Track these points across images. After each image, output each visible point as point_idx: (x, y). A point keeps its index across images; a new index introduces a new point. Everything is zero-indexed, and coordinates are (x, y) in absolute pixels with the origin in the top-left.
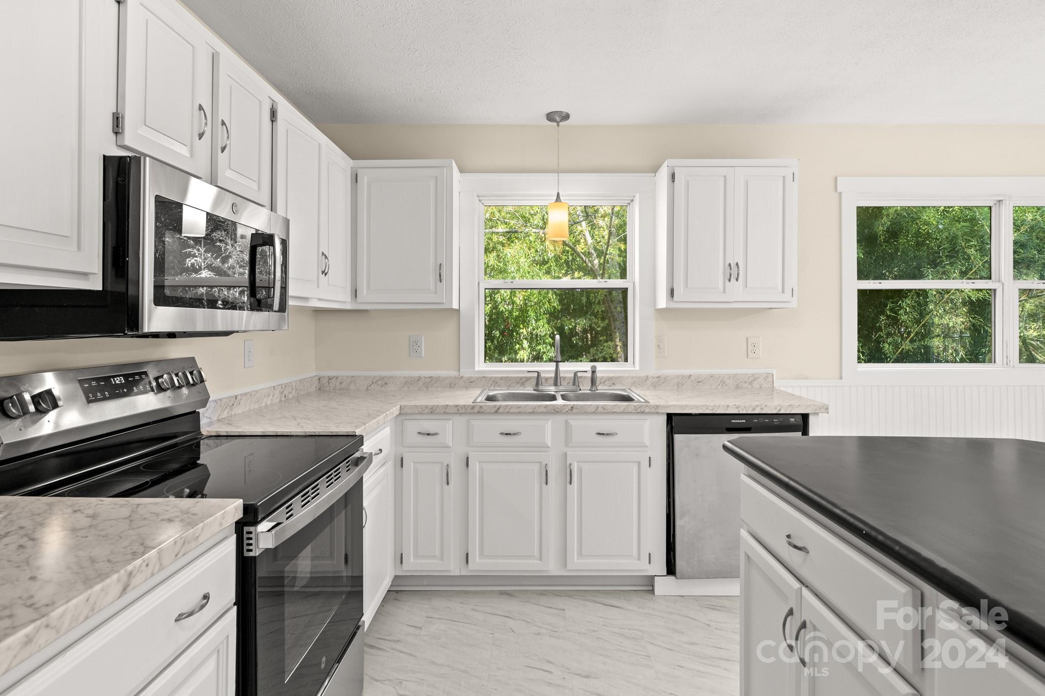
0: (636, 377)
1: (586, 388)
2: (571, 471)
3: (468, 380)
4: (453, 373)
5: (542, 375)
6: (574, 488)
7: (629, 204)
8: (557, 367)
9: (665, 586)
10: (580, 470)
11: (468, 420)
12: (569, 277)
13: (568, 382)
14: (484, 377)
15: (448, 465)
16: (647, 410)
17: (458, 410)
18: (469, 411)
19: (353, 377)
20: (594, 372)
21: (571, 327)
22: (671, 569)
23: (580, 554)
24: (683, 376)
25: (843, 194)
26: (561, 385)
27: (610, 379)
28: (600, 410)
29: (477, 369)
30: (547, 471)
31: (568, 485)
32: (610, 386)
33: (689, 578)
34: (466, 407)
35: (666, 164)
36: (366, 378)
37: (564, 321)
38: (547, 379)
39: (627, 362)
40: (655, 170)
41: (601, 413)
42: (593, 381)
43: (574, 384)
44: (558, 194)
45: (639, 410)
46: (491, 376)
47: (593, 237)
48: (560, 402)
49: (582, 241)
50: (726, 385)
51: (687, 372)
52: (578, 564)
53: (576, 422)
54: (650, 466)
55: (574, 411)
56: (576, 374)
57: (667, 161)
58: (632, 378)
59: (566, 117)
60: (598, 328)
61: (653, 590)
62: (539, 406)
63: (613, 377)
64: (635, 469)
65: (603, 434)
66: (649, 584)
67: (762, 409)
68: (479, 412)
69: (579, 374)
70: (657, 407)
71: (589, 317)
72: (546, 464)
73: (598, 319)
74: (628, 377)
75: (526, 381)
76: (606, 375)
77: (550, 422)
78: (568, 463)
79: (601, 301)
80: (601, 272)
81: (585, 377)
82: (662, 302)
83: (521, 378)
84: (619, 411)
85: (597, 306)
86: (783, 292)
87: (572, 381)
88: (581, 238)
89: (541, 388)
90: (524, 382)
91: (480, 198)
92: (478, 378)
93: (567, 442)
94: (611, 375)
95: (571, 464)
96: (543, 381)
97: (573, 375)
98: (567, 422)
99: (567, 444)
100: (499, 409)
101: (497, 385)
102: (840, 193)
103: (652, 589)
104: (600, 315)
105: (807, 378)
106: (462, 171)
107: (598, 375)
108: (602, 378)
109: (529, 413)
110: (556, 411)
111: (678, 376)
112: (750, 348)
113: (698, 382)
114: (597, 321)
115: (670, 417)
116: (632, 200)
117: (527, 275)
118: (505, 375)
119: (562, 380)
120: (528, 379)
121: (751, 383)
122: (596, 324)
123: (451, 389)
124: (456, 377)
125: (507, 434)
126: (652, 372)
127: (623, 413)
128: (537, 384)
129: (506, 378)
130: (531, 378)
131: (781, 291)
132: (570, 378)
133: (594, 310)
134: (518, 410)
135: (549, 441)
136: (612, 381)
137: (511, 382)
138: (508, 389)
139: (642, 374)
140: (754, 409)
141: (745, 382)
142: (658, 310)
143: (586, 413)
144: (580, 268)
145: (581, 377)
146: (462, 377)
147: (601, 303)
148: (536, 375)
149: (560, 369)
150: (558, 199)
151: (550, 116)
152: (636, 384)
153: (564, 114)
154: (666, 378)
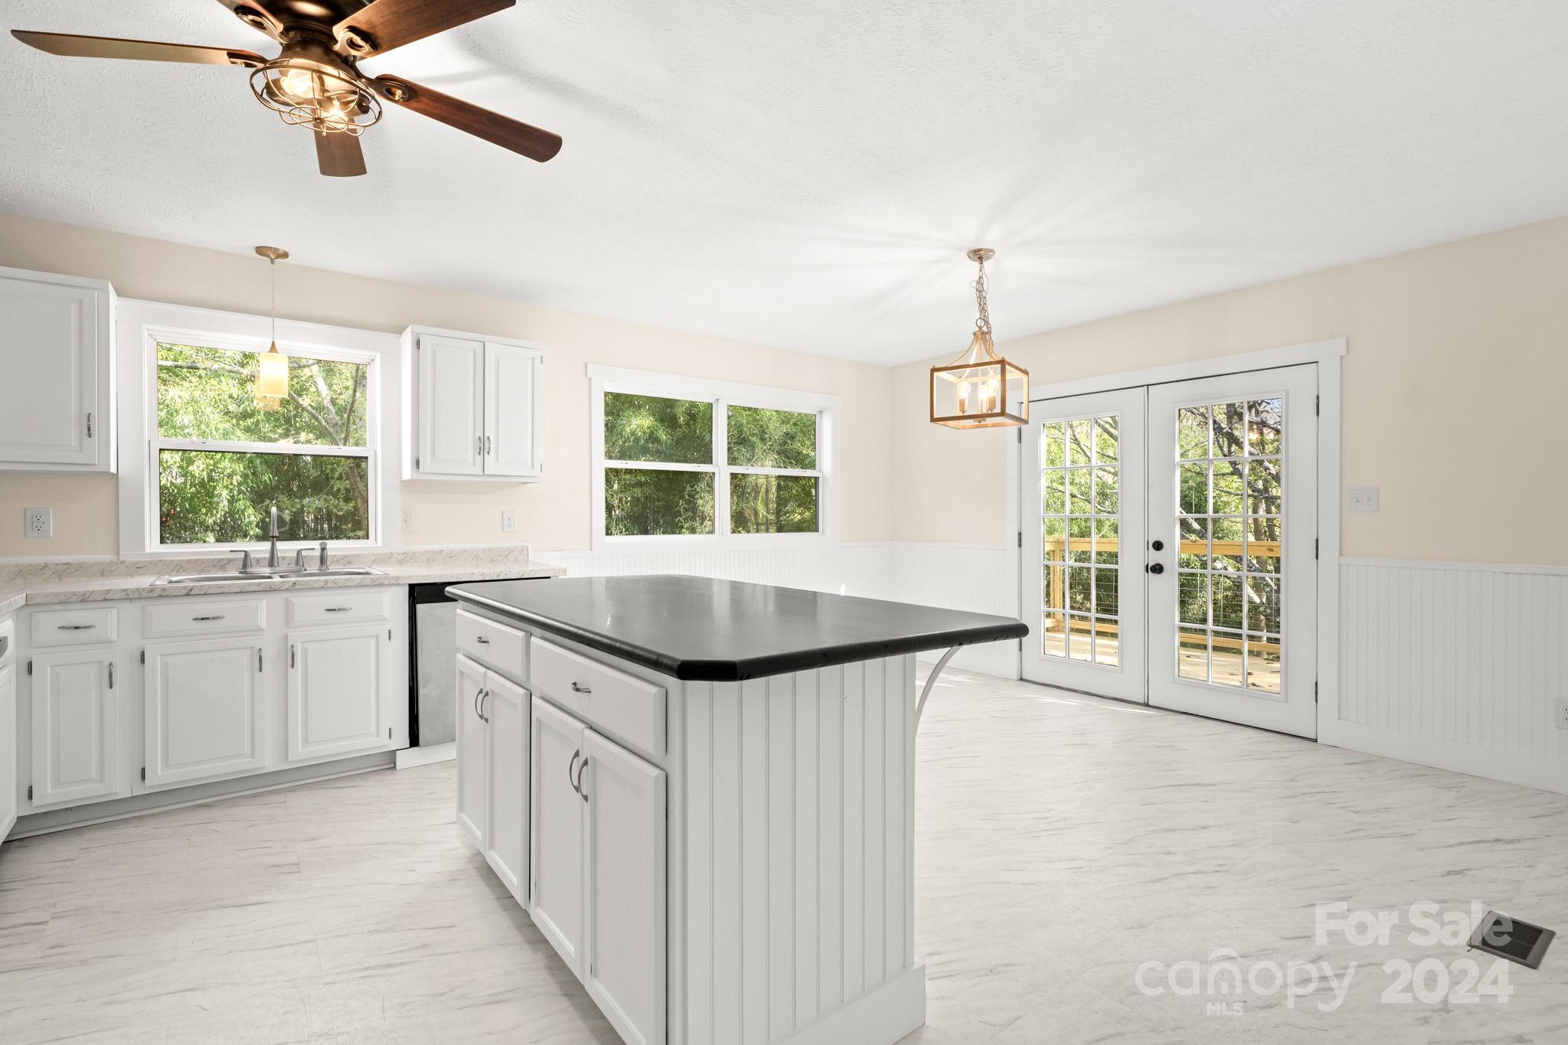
0: (378, 554)
1: (314, 568)
2: (293, 654)
3: (133, 565)
4: (107, 557)
5: (252, 556)
6: (297, 674)
7: (369, 363)
8: (273, 545)
9: (409, 758)
10: (305, 652)
11: (144, 607)
12: (291, 440)
13: (289, 562)
14: (161, 561)
15: (111, 664)
16: (386, 582)
17: (128, 594)
18: (144, 595)
20: (323, 549)
21: (294, 510)
22: (414, 741)
23: (306, 741)
24: (434, 552)
25: (592, 380)
26: (278, 565)
27: (345, 557)
28: (329, 585)
29: (147, 551)
30: (260, 657)
31: (290, 669)
33: (433, 745)
34: (141, 591)
35: (409, 329)
37: (283, 502)
38: (258, 560)
39: (368, 538)
40: (400, 331)
41: (331, 588)
42: (323, 560)
43: (297, 564)
44: (273, 343)
45: (377, 583)
46: (172, 559)
47: (330, 386)
48: (277, 579)
49: (313, 389)
50: (481, 559)
51: (437, 547)
52: (302, 753)
53: (299, 600)
54: (390, 638)
55: (297, 587)
56: (299, 552)
57: (410, 327)
58: (373, 555)
59: (285, 255)
60: (339, 511)
61: (395, 767)
62: (249, 584)
63: (349, 555)
64: (373, 643)
65: (334, 610)
66: (389, 761)
67: (506, 575)
68: (160, 596)
69: (304, 553)
70: (398, 578)
71: (325, 496)
72: (260, 649)
73: (338, 499)
74: (368, 554)
75: (228, 563)
76: (339, 553)
77: (264, 603)
78: (290, 645)
79: (344, 475)
80: (343, 436)
81: (312, 557)
82: (407, 473)
83: (220, 561)
84: (353, 585)
85: (338, 482)
86: (533, 467)
87: (294, 562)
88: (310, 386)
89: (248, 570)
90: (224, 565)
91: (151, 332)
92: (150, 562)
93: (288, 621)
94: (345, 553)
95: (293, 646)
96: (254, 563)
97: (295, 555)
98: (287, 600)
99: (287, 624)
100: (191, 590)
101: (182, 570)
102: (590, 379)
103: (393, 765)
104: (343, 494)
105: (560, 550)
106: (119, 294)
107: (329, 553)
108: (334, 556)
109: (236, 593)
110: (273, 590)
111: (428, 552)
112: (506, 522)
113: (452, 556)
114: (337, 502)
115: (412, 587)
116: (373, 360)
117: (214, 432)
118: (195, 558)
119: (280, 560)
120: (229, 561)
121: (506, 556)
122: (336, 507)
123: (104, 578)
124: (112, 562)
125: (203, 619)
126: (398, 547)
127: (357, 586)
128: (245, 566)
129: (197, 560)
130: (235, 559)
131: (530, 466)
132: (292, 558)
133: (332, 488)
134: (219, 591)
135: (263, 622)
136: (348, 559)
137: (204, 566)
138: (199, 574)
139: (386, 551)
140: (498, 575)
141: (500, 556)
142: (404, 482)
143: (312, 589)
144: (309, 428)
145: (306, 557)
146: (122, 562)
147: (344, 478)
148: (242, 555)
149: (278, 548)
150: (273, 349)
151: (260, 250)
152: (376, 559)
153: (281, 252)
154: (414, 554)
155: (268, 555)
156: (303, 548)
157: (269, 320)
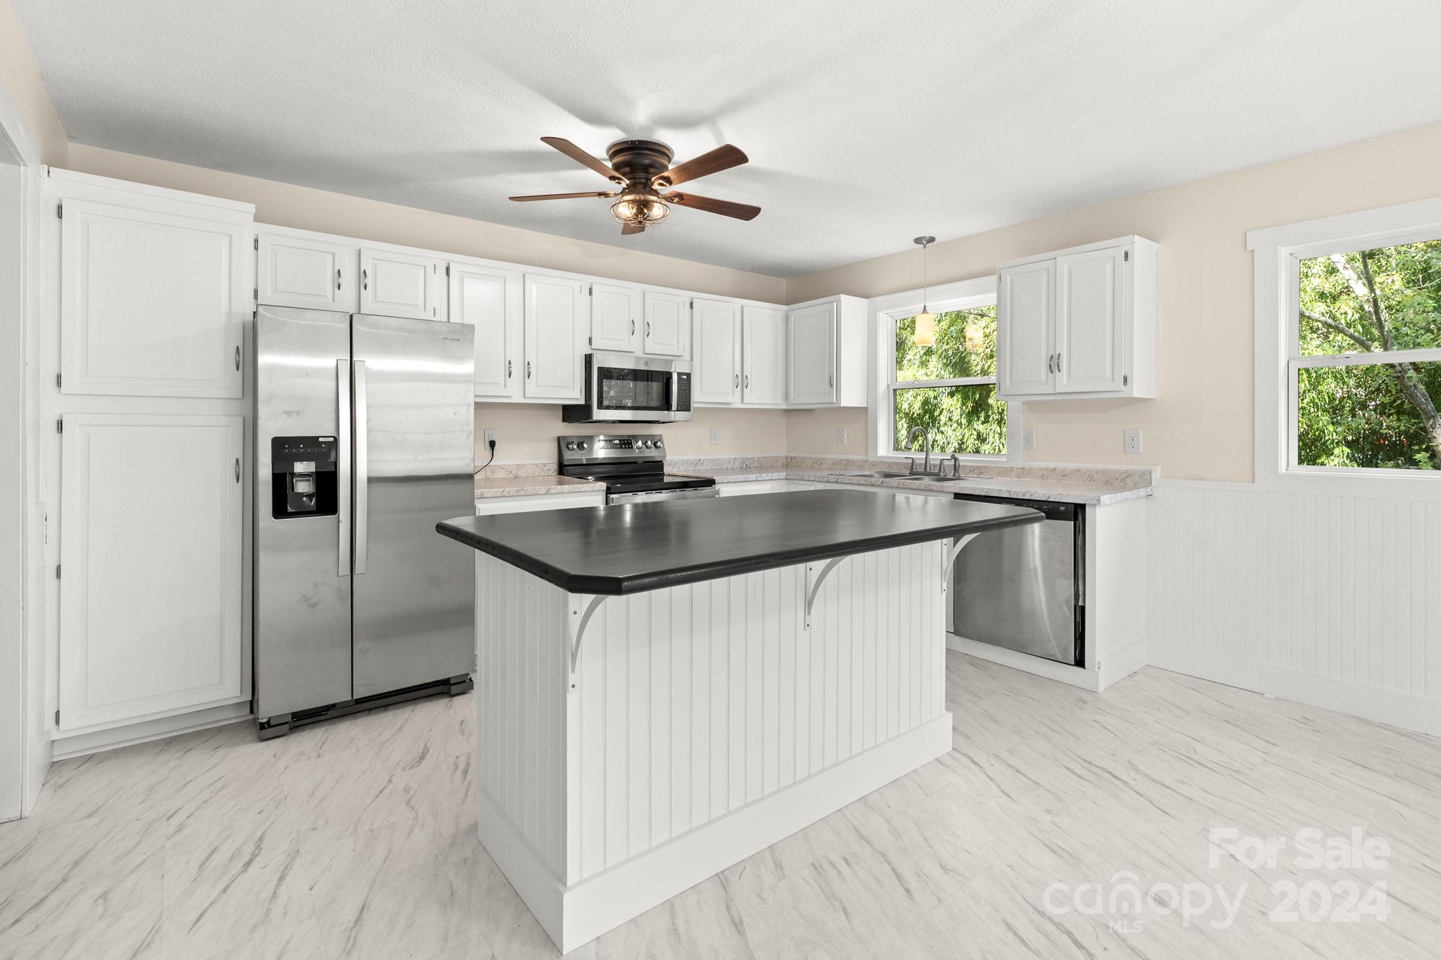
0: (1001, 467)
4: (863, 458)
8: (927, 455)
19: (804, 458)
20: (956, 461)
25: (1256, 252)
27: (978, 468)
29: (879, 455)
32: (978, 475)
36: (811, 458)
42: (956, 468)
43: (940, 470)
44: (925, 306)
51: (1052, 465)
56: (941, 461)
58: (998, 468)
59: (932, 240)
63: (981, 466)
67: (1032, 495)
74: (995, 467)
84: (914, 487)
91: (889, 315)
94: (979, 465)
102: (1252, 251)
108: (971, 466)
111: (1042, 469)
113: (1064, 475)
118: (896, 461)
124: (864, 461)
128: (912, 469)
129: (897, 463)
136: (980, 470)
137: (900, 467)
139: (1009, 465)
140: (1024, 495)
142: (1026, 404)
146: (868, 461)
148: (910, 461)
149: (931, 457)
150: (925, 311)
151: (918, 241)
152: (1000, 472)
153: (927, 238)
154: (1030, 470)
155: (924, 462)
156: (945, 458)
157: (922, 291)
